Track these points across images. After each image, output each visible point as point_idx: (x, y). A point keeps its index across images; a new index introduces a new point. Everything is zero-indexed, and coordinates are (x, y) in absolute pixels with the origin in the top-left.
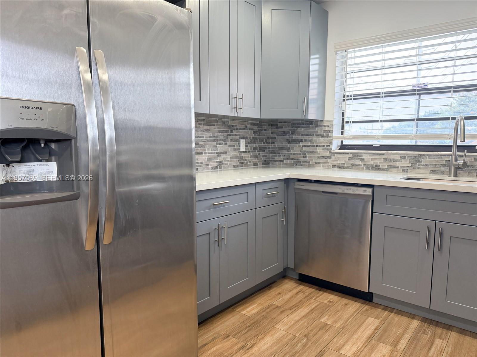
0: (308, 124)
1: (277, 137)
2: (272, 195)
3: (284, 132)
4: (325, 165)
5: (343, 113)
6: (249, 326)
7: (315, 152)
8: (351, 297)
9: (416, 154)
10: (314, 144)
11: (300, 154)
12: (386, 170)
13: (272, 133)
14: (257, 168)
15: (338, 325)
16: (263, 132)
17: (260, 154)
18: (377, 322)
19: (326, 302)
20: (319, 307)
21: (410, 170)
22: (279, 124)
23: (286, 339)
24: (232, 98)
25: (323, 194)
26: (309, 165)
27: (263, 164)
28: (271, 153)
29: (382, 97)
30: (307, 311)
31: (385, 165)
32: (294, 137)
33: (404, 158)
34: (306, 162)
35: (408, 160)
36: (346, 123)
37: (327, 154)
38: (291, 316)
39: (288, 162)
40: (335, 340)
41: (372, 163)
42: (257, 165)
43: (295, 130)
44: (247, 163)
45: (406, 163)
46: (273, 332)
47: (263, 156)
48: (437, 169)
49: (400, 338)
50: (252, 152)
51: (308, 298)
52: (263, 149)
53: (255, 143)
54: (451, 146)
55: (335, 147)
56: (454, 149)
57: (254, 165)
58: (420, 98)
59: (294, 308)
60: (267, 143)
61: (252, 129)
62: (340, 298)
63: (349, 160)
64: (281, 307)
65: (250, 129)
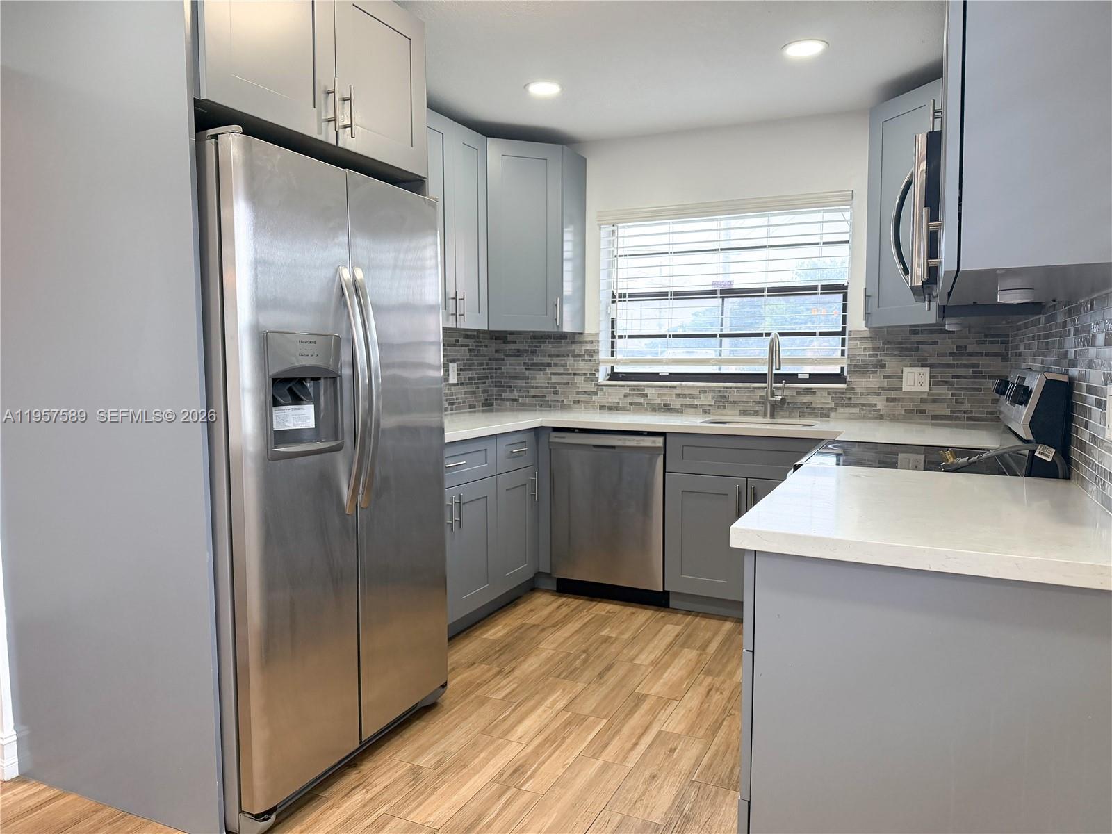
0: (558, 338)
1: (505, 358)
2: (517, 454)
3: (518, 351)
4: (588, 405)
5: (613, 323)
6: (499, 650)
7: (572, 384)
8: (639, 605)
9: (721, 387)
10: (570, 372)
11: (547, 387)
12: (679, 411)
13: (497, 351)
14: (475, 412)
15: (626, 636)
16: (483, 349)
17: (478, 388)
18: (678, 628)
19: (603, 613)
20: (594, 619)
21: (714, 411)
22: (508, 336)
23: (559, 658)
24: (449, 299)
25: (594, 449)
26: (564, 407)
27: (484, 405)
28: (496, 386)
29: (671, 299)
30: (580, 626)
31: (677, 404)
32: (536, 360)
33: (705, 392)
34: (558, 401)
35: (709, 395)
36: (619, 338)
37: (591, 387)
38: (558, 634)
39: (527, 400)
40: (625, 651)
41: (658, 401)
42: (475, 407)
43: (536, 346)
44: (459, 403)
45: (707, 400)
46: (537, 652)
47: (484, 392)
48: (749, 407)
49: (708, 642)
50: (467, 384)
51: (576, 611)
52: (482, 380)
53: (471, 370)
54: (765, 374)
55: (602, 376)
56: (769, 378)
57: (470, 407)
58: (723, 304)
59: (557, 625)
60: (488, 369)
61: (466, 346)
62: (623, 607)
63: (625, 396)
64: (539, 625)
65: (463, 346)
